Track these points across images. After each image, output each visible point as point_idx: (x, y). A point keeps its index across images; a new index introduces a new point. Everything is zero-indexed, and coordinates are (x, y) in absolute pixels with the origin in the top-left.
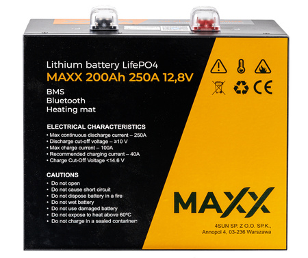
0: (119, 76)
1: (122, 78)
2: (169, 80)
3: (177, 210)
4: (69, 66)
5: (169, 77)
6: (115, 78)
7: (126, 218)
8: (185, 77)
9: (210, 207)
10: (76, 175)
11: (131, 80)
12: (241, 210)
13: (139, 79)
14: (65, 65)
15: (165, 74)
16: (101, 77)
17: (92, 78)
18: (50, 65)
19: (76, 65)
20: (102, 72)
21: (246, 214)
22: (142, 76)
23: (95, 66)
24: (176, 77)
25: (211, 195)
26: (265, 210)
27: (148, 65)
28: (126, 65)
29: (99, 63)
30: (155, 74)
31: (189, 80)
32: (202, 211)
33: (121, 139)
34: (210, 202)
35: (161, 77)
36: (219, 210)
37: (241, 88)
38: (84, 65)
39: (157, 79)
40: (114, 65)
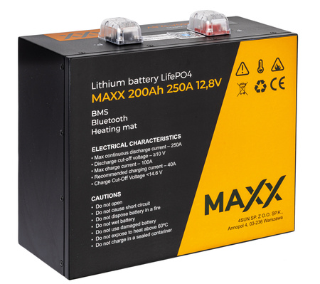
0: (158, 89)
1: (160, 91)
2: (201, 88)
3: (207, 213)
4: (113, 85)
5: (201, 84)
6: (155, 92)
7: (163, 229)
8: (215, 83)
9: (235, 203)
10: (119, 194)
11: (168, 92)
12: (259, 202)
13: (176, 90)
14: (109, 85)
15: (198, 82)
16: (141, 92)
17: (134, 95)
18: (95, 86)
19: (119, 83)
20: (143, 87)
21: (263, 205)
22: (178, 86)
23: (137, 82)
24: (207, 84)
25: (235, 193)
26: (278, 198)
27: (184, 75)
28: (164, 78)
29: (140, 79)
30: (189, 83)
31: (218, 85)
32: (228, 209)
33: (160, 151)
34: (235, 199)
35: (195, 85)
36: (242, 206)
37: (260, 87)
38: (127, 82)
39: (191, 87)
40: (153, 79)
